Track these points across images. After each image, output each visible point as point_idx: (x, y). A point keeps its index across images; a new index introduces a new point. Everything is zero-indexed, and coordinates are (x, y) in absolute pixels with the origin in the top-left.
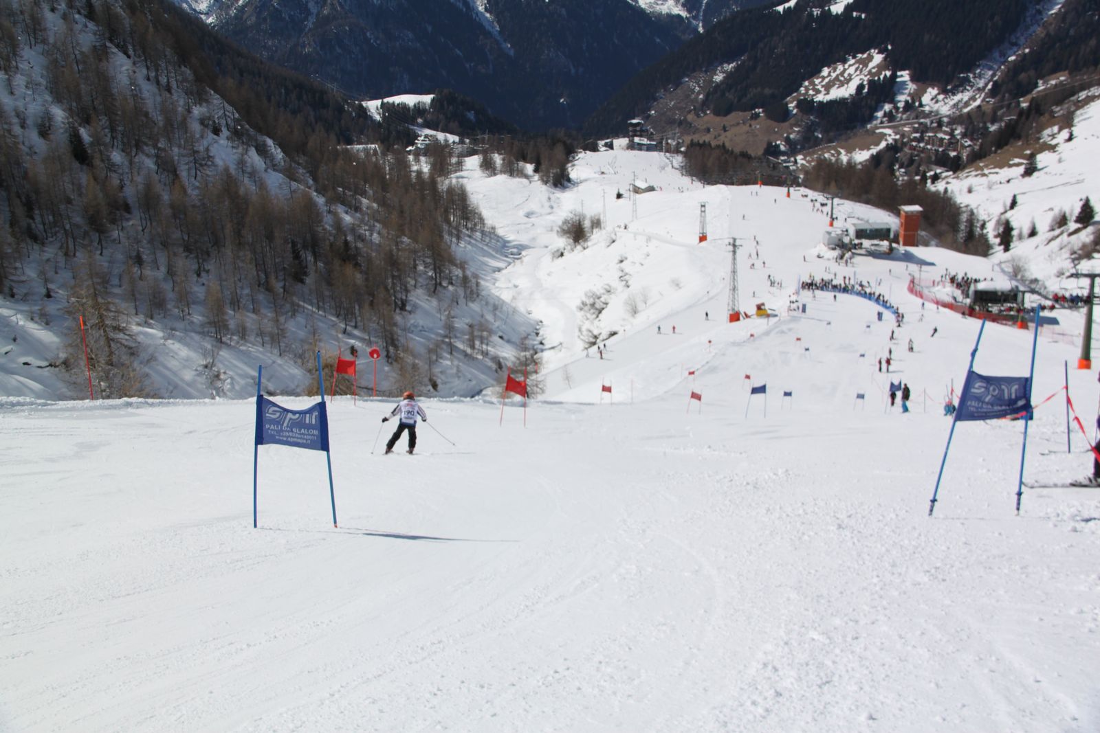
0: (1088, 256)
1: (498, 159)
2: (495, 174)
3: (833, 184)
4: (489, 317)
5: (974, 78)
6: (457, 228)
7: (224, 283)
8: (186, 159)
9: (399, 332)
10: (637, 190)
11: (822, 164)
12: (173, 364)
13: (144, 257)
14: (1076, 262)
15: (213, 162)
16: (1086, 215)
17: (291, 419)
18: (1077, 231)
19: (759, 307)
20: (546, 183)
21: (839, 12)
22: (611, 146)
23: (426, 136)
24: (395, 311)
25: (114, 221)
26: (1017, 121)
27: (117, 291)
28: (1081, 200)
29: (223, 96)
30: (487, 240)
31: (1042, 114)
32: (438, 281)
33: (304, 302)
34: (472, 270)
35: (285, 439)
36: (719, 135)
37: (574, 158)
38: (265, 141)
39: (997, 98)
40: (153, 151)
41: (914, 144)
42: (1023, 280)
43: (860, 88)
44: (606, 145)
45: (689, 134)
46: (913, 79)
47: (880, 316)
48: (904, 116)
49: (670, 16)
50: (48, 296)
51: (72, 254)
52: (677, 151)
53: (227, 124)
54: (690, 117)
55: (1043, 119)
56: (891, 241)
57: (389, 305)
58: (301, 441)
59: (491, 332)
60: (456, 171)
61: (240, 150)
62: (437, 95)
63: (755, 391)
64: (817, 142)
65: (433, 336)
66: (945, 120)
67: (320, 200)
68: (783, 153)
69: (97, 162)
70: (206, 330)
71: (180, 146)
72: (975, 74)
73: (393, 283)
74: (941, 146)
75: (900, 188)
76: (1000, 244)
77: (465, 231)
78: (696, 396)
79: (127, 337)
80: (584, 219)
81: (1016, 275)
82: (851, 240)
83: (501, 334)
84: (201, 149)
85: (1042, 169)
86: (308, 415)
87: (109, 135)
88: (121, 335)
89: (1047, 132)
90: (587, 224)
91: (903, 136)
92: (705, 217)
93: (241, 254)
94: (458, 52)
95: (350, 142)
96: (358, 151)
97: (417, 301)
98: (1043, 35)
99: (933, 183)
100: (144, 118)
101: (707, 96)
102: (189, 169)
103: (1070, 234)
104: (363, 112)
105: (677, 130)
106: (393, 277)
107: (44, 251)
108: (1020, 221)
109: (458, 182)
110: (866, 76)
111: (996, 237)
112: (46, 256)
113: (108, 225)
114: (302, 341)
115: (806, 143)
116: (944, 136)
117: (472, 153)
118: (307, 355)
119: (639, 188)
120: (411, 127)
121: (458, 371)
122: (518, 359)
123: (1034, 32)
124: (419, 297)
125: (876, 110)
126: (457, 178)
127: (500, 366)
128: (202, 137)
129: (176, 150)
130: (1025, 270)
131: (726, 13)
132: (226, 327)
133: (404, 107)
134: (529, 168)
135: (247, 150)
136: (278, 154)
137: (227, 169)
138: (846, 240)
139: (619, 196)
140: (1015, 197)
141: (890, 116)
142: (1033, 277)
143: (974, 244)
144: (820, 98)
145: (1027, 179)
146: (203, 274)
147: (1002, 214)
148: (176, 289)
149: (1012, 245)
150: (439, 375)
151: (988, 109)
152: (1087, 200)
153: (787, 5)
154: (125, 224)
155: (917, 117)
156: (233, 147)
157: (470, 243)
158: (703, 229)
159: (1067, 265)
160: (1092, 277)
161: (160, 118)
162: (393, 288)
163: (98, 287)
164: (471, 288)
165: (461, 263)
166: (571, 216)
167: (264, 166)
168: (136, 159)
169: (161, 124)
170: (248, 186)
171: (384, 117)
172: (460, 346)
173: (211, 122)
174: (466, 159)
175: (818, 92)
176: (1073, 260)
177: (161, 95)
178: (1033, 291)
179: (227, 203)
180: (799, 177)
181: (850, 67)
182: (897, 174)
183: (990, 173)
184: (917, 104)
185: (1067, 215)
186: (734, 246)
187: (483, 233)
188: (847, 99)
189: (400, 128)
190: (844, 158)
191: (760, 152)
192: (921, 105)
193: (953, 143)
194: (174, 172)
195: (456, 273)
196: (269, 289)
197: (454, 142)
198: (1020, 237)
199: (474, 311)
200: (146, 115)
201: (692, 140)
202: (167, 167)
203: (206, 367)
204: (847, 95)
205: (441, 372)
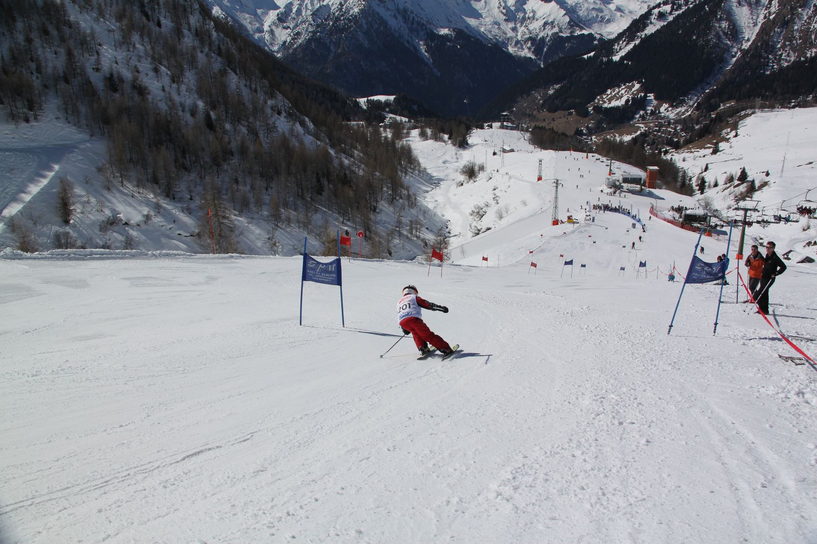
0: (744, 199)
1: (429, 132)
2: (427, 140)
3: (611, 152)
4: (421, 218)
5: (688, 100)
6: (405, 168)
7: (280, 194)
8: (263, 128)
9: (372, 224)
10: (504, 151)
11: (605, 140)
12: (252, 237)
13: (239, 179)
14: (738, 202)
15: (277, 130)
16: (743, 177)
17: (321, 268)
18: (738, 185)
19: (569, 218)
20: (455, 145)
21: (617, 60)
22: (491, 127)
23: (390, 118)
24: (370, 212)
25: (225, 160)
26: (709, 124)
27: (225, 197)
28: (741, 169)
29: (283, 95)
30: (422, 175)
31: (722, 122)
32: (394, 197)
33: (322, 206)
34: (413, 191)
35: (317, 279)
36: (550, 123)
37: (470, 132)
38: (304, 119)
39: (700, 111)
40: (246, 124)
41: (655, 133)
42: (710, 210)
43: (627, 101)
44: (488, 126)
45: (534, 121)
46: (656, 98)
47: (634, 226)
48: (651, 118)
49: (525, 58)
50: (191, 199)
51: (203, 177)
52: (527, 131)
53: (285, 110)
54: (535, 113)
55: (723, 124)
56: (642, 185)
57: (367, 209)
58: (326, 280)
59: (422, 225)
60: (406, 137)
61: (291, 123)
62: (397, 96)
63: (566, 263)
64: (603, 130)
65: (390, 226)
66: (672, 121)
67: (332, 152)
68: (585, 135)
69: (218, 129)
70: (270, 219)
71: (260, 121)
72: (688, 98)
73: (370, 197)
74: (669, 135)
75: (647, 156)
76: (698, 190)
77: (409, 170)
78: (533, 265)
79: (229, 222)
80: (475, 165)
81: (706, 208)
82: (620, 184)
83: (427, 227)
84: (271, 122)
85: (722, 150)
86: (330, 266)
87: (225, 115)
88: (226, 221)
89: (725, 131)
90: (476, 168)
91: (649, 128)
92: (541, 167)
93: (289, 179)
94: (410, 73)
95: (349, 120)
96: (353, 125)
97: (382, 207)
98: (723, 80)
99: (665, 155)
100: (242, 106)
101: (544, 102)
102: (264, 133)
103: (735, 187)
104: (357, 104)
105: (528, 119)
106: (370, 193)
107: (190, 176)
108: (709, 178)
109: (407, 143)
110: (630, 95)
111: (696, 186)
112: (191, 178)
113: (222, 162)
114: (320, 226)
115: (597, 130)
116: (671, 130)
117: (415, 128)
118: (322, 234)
119: (506, 150)
120: (383, 113)
121: (403, 246)
122: (436, 240)
123: (719, 78)
124: (383, 205)
125: (636, 114)
126: (407, 141)
127: (426, 244)
128: (272, 116)
129: (258, 123)
130: (711, 205)
131: (556, 58)
132: (280, 218)
133: (379, 102)
134: (446, 137)
135: (295, 123)
136: (311, 126)
137: (284, 133)
138: (618, 183)
139: (495, 154)
140: (707, 164)
141: (643, 117)
142: (715, 208)
143: (685, 188)
144: (606, 105)
145: (713, 155)
146: (269, 189)
147: (700, 173)
148: (255, 197)
149: (705, 191)
150: (393, 248)
151: (694, 117)
152: (744, 169)
153: (589, 55)
154: (230, 162)
155: (657, 119)
156: (287, 122)
157: (412, 176)
158: (540, 173)
159: (733, 203)
160: (746, 210)
161: (250, 106)
162: (370, 199)
163: (216, 195)
164: (412, 201)
165: (407, 187)
166: (467, 163)
167: (303, 132)
168: (238, 128)
169: (251, 109)
170: (295, 143)
171: (368, 107)
172: (405, 233)
173: (277, 109)
174: (412, 131)
175: (605, 102)
176: (736, 201)
177: (252, 94)
178: (715, 216)
179: (283, 152)
180: (593, 148)
181: (623, 90)
182: (646, 149)
183: (695, 151)
184: (657, 112)
185: (734, 176)
186: (557, 184)
187: (419, 171)
188: (620, 107)
189: (377, 113)
190: (618, 139)
191: (573, 133)
192: (659, 113)
193: (676, 134)
194: (257, 135)
195: (404, 193)
196: (303, 198)
197: (405, 122)
198: (709, 187)
199: (413, 214)
200: (244, 104)
201: (535, 125)
202: (253, 132)
203: (269, 239)
204: (620, 105)
205: (394, 246)
